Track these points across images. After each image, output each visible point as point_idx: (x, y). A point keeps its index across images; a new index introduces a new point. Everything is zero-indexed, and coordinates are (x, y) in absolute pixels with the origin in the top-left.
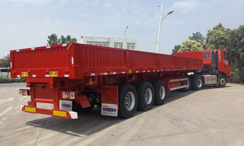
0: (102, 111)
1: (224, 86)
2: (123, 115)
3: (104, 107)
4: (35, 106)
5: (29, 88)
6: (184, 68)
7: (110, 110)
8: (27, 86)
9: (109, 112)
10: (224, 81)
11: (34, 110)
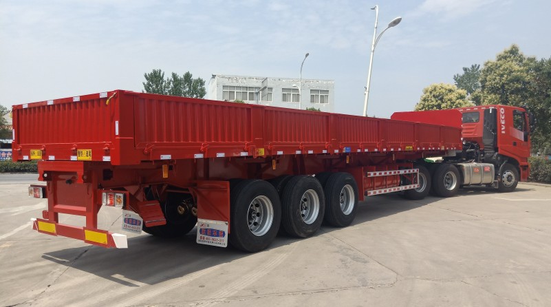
0: (199, 235)
1: (512, 189)
2: (241, 245)
3: (202, 227)
4: (56, 220)
5: (45, 184)
6: (408, 147)
7: (212, 233)
8: (39, 179)
9: (211, 238)
10: (513, 177)
11: (52, 228)
